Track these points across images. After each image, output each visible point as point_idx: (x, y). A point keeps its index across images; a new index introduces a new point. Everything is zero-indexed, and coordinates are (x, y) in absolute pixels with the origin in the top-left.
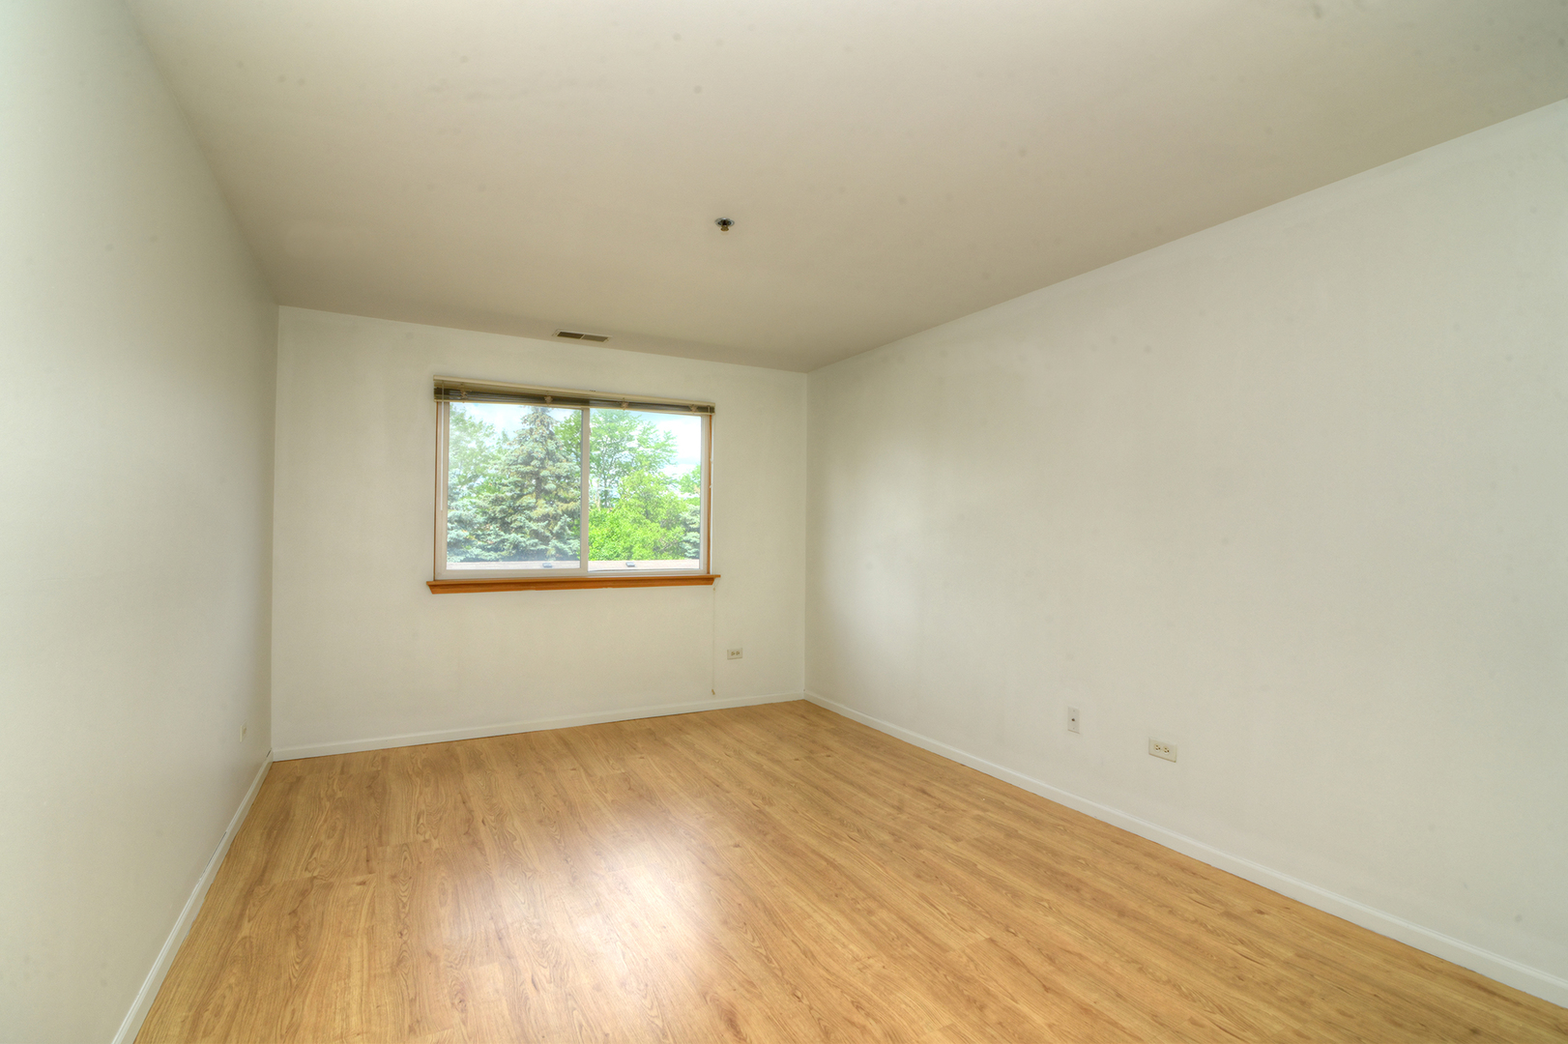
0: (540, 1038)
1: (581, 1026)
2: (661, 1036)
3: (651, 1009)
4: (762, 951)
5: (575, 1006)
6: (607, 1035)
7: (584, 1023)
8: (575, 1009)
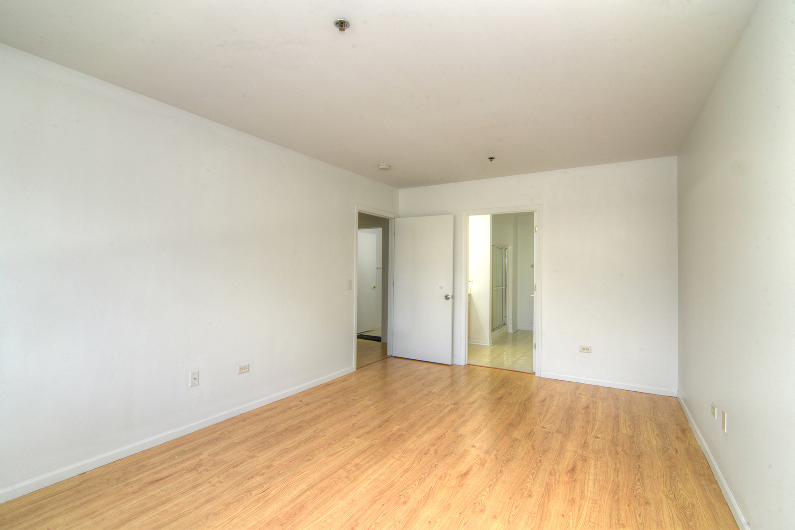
0: (536, 514)
1: (516, 507)
2: (492, 486)
3: (485, 495)
4: (417, 483)
5: (511, 516)
6: (510, 498)
7: (514, 507)
8: (512, 515)
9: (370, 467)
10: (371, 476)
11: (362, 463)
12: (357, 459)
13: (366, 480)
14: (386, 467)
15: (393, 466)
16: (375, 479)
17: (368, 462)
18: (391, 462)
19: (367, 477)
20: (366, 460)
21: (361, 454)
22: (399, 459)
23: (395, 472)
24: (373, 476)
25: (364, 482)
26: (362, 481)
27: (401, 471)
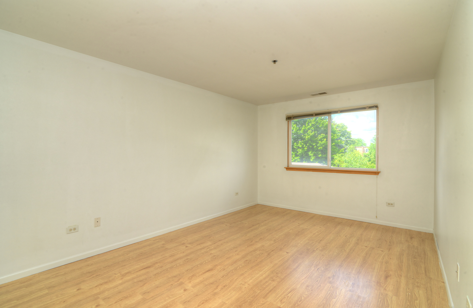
9: (265, 279)
10: (264, 273)
11: (270, 282)
12: (275, 285)
13: (266, 271)
14: (254, 278)
15: (250, 278)
16: (261, 271)
17: (266, 282)
18: (251, 281)
19: (266, 272)
20: (267, 284)
21: (272, 289)
22: (245, 283)
23: (249, 274)
24: (262, 273)
25: (267, 270)
26: (268, 270)
27: (245, 275)
